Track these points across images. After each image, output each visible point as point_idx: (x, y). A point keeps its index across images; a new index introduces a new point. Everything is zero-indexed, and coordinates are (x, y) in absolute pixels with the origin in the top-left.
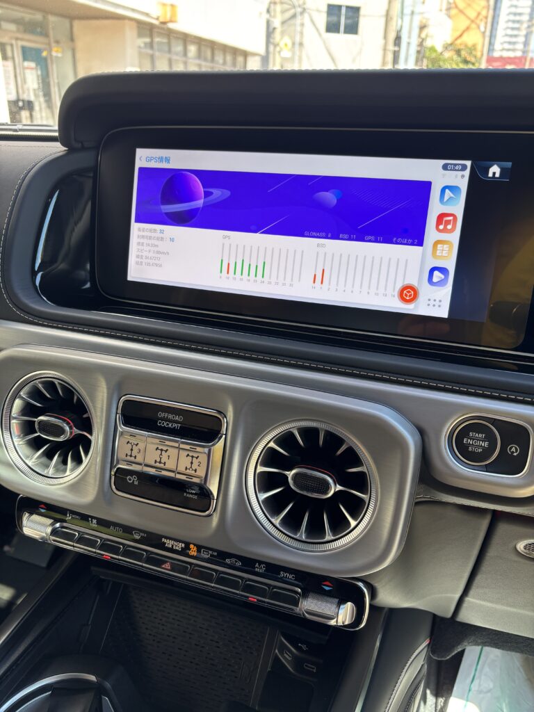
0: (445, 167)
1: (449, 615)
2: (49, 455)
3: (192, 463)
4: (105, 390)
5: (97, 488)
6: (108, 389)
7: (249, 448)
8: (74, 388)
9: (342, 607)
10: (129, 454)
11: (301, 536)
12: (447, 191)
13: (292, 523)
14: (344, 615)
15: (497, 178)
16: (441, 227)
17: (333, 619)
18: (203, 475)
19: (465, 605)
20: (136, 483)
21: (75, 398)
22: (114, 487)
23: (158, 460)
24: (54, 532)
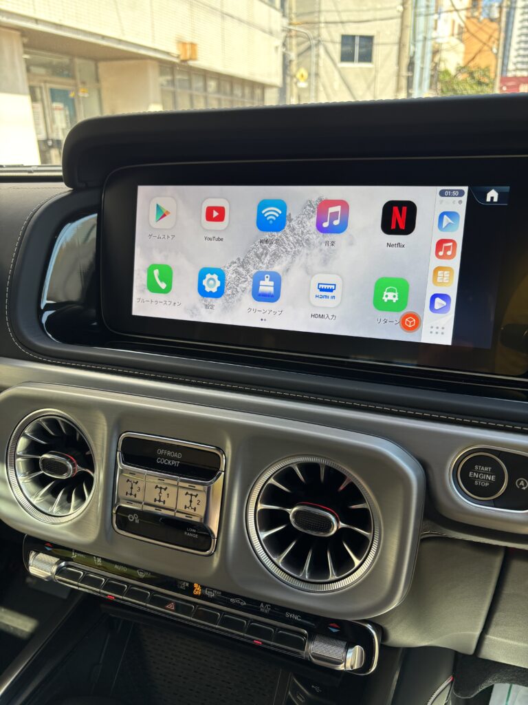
0: (442, 194)
1: (471, 652)
2: (54, 492)
3: (191, 501)
4: (106, 428)
5: (99, 527)
6: (108, 426)
7: (249, 486)
8: (76, 426)
9: (349, 650)
10: (129, 492)
11: (304, 574)
12: (445, 217)
13: (295, 562)
14: (352, 659)
15: (495, 203)
16: (441, 253)
17: (340, 664)
18: (202, 514)
19: (486, 642)
20: (137, 521)
21: (78, 435)
22: (115, 526)
23: (158, 499)
24: (59, 571)
